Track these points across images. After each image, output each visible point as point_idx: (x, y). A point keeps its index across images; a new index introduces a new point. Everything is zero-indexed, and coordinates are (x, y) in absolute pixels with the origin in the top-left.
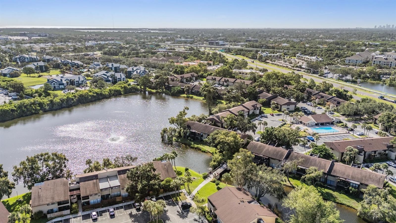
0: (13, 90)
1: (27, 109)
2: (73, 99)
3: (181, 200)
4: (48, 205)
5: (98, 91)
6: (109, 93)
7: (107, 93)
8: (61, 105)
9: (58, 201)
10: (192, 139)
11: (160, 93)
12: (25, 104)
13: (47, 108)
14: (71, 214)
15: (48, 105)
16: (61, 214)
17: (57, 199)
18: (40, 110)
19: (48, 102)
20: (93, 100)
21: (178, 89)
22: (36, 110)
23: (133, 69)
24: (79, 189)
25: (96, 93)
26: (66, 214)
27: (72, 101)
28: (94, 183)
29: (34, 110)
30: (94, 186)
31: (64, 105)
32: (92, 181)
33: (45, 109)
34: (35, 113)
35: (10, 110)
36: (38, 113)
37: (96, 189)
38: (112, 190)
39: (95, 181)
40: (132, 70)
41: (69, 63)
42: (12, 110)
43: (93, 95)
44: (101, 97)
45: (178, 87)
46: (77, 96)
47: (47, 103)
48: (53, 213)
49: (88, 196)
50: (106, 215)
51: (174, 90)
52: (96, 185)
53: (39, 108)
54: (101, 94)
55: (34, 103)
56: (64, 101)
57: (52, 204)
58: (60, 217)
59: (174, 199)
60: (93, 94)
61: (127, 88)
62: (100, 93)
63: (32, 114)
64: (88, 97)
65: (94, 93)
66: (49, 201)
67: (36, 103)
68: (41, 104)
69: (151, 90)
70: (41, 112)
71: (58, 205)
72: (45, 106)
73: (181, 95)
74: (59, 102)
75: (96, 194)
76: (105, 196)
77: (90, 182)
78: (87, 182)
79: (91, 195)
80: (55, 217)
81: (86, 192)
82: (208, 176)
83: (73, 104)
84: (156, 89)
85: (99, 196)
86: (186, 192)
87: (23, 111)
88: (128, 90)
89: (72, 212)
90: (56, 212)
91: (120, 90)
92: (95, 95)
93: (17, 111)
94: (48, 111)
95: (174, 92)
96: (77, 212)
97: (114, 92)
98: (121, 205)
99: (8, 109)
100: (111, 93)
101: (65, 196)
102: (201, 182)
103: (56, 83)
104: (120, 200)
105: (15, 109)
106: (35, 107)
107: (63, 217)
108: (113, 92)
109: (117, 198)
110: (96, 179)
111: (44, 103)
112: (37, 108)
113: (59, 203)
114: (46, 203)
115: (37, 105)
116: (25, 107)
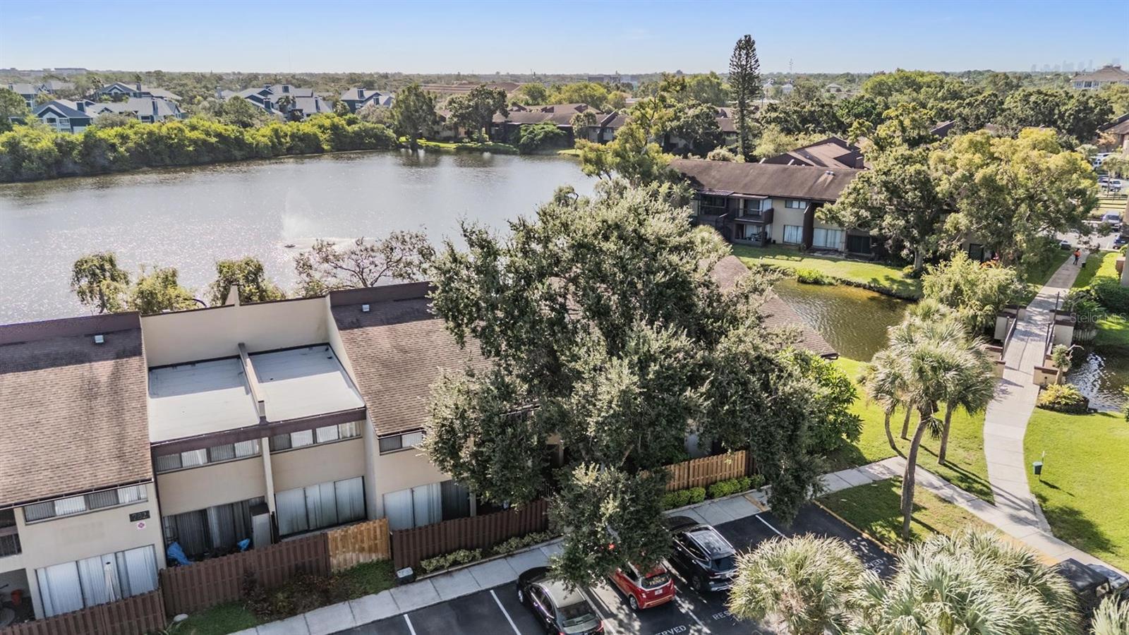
2: (114, 145)
5: (226, 130)
6: (269, 140)
7: (265, 140)
8: (59, 161)
11: (471, 150)
20: (206, 157)
21: (547, 131)
23: (361, 94)
25: (219, 135)
27: (111, 156)
28: (89, 392)
30: (90, 412)
31: (69, 166)
37: (105, 444)
38: (283, 457)
39: (102, 369)
41: (128, 95)
43: (204, 142)
44: (237, 153)
45: (546, 123)
46: (132, 136)
51: (532, 132)
52: (102, 406)
54: (239, 142)
60: (203, 136)
61: (345, 130)
62: (236, 138)
64: (181, 146)
65: (208, 134)
69: (437, 144)
73: (560, 152)
75: (96, 498)
76: (213, 518)
77: (47, 375)
79: (43, 507)
84: (456, 139)
85: (134, 518)
91: (315, 135)
92: (214, 140)
95: (532, 139)
97: (292, 139)
103: (60, 115)
108: (288, 139)
109: (335, 534)
110: (119, 356)
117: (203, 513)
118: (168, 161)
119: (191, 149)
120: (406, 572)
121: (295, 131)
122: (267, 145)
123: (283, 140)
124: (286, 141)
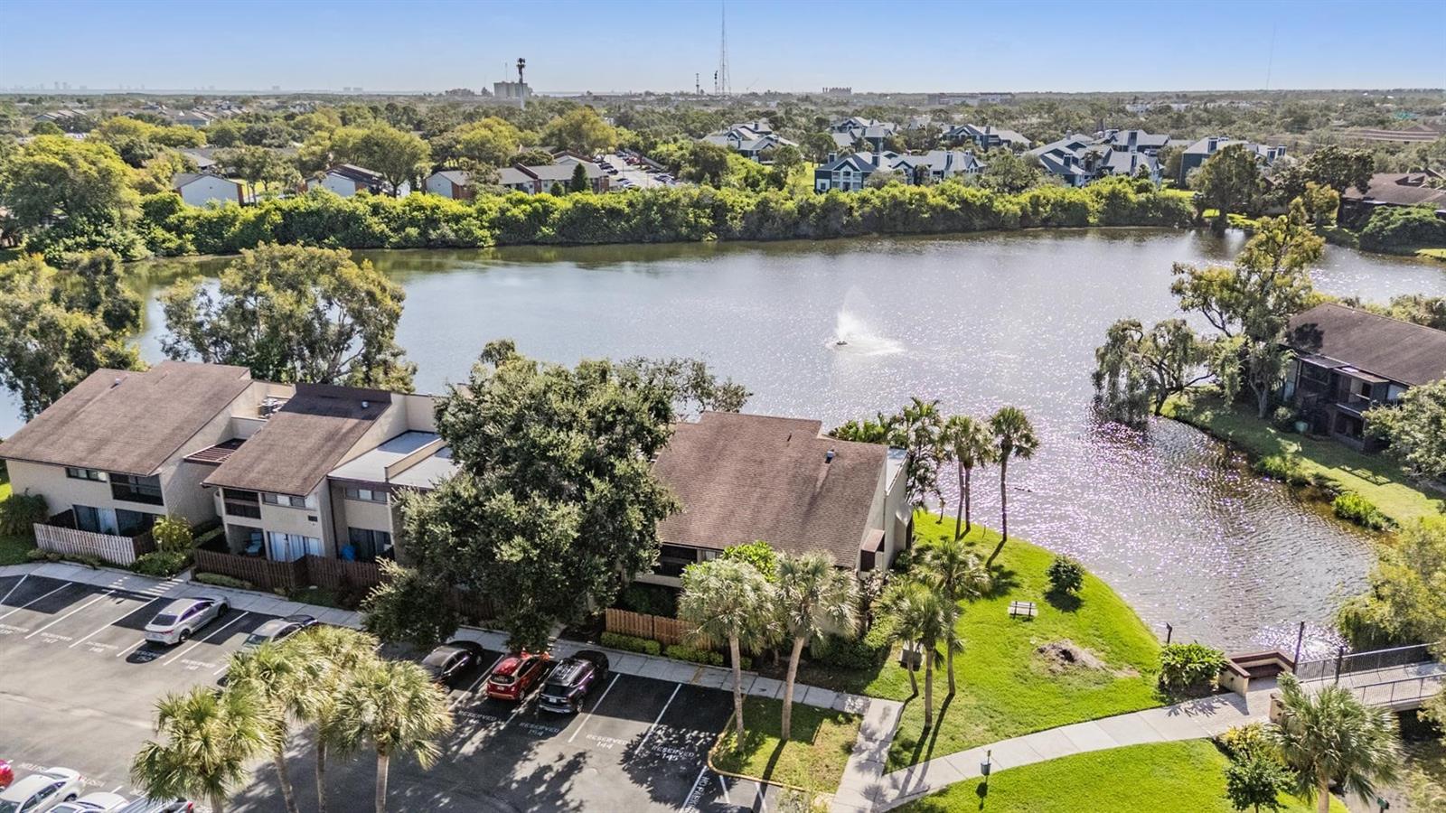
1: (666, 217)
2: (851, 208)
3: (767, 775)
4: (71, 472)
5: (973, 195)
6: (1022, 209)
7: (1017, 209)
8: (796, 224)
9: (114, 468)
10: (1302, 426)
12: (667, 200)
13: (737, 225)
14: (136, 568)
15: (745, 216)
17: (106, 455)
18: (711, 229)
19: (752, 208)
20: (940, 226)
22: (695, 227)
23: (1212, 146)
25: (964, 202)
27: (845, 219)
28: (332, 435)
29: (688, 224)
30: (320, 449)
31: (804, 228)
32: (336, 422)
33: (729, 230)
34: (688, 240)
35: (604, 208)
36: (699, 241)
39: (349, 424)
43: (944, 208)
44: (978, 222)
47: (746, 208)
49: (251, 495)
53: (708, 222)
54: (985, 209)
55: (697, 204)
56: (811, 212)
57: (89, 477)
58: (83, 562)
60: (946, 203)
62: (983, 204)
63: (679, 239)
64: (917, 212)
65: (952, 201)
66: (75, 452)
67: (706, 201)
68: (719, 210)
70: (711, 236)
71: (115, 497)
72: (733, 219)
74: (792, 213)
75: (296, 500)
77: (326, 421)
79: (273, 498)
82: (1224, 690)
83: (843, 232)
85: (313, 518)
86: (885, 729)
87: (650, 223)
88: (1126, 212)
89: (140, 558)
91: (1084, 205)
92: (955, 207)
93: (627, 222)
94: (739, 239)
95: (1382, 228)
97: (1053, 209)
99: (599, 206)
100: (1036, 212)
101: (150, 454)
102: (1109, 708)
103: (854, 169)
105: (627, 210)
106: (697, 217)
107: (89, 566)
108: (1048, 208)
110: (364, 418)
111: (732, 210)
112: (704, 221)
113: (123, 486)
114: (67, 460)
115: (708, 211)
116: (662, 210)
117: (371, 532)
118: (900, 227)
119: (926, 216)
121: (1059, 198)
122: (1015, 214)
123: (1041, 209)
124: (1045, 211)
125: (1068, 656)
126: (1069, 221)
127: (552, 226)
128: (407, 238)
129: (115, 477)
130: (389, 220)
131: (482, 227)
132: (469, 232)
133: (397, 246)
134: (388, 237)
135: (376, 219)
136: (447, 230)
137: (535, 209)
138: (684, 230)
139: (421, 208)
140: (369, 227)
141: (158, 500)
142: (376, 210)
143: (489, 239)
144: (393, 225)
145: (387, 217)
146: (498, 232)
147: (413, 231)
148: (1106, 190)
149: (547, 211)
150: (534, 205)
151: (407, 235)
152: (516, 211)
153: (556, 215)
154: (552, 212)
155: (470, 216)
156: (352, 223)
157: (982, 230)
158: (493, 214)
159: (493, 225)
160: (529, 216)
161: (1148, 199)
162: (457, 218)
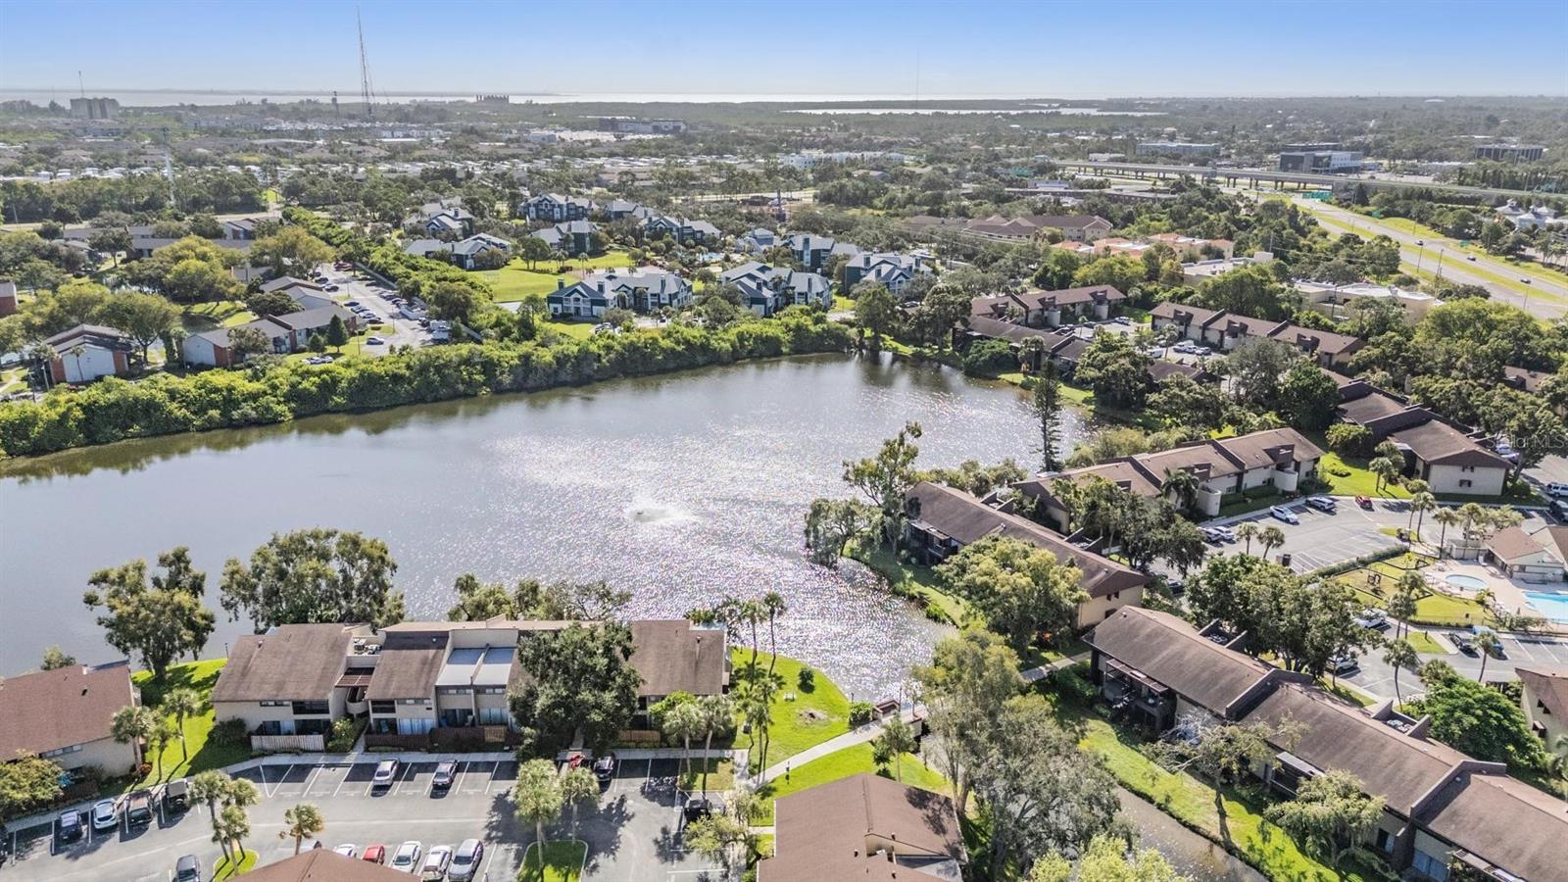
0: (439, 309)
1: (443, 377)
2: (600, 355)
3: (704, 788)
4: (263, 704)
5: (694, 337)
6: (732, 346)
7: (727, 345)
8: (556, 372)
9: (295, 698)
10: (913, 560)
11: (929, 360)
12: (442, 361)
13: (507, 379)
14: (328, 751)
15: (512, 369)
16: (295, 744)
17: (292, 692)
18: (484, 384)
19: (516, 361)
20: (671, 365)
21: (997, 349)
22: (470, 383)
23: (867, 261)
24: (369, 671)
25: (687, 342)
26: (312, 748)
27: (596, 365)
28: (424, 662)
29: (463, 382)
30: (422, 670)
31: (563, 377)
32: (423, 652)
33: (500, 383)
34: (465, 396)
35: (387, 375)
36: (476, 395)
38: (480, 696)
40: (862, 266)
41: (671, 230)
42: (397, 378)
43: (673, 350)
44: (700, 359)
45: (1001, 340)
47: (511, 362)
48: (279, 734)
49: (391, 702)
50: (424, 781)
52: (428, 669)
53: (479, 378)
54: (705, 348)
55: (467, 361)
56: (568, 362)
57: (276, 705)
59: (681, 779)
60: (673, 345)
61: (808, 331)
62: (702, 344)
63: (457, 395)
64: (652, 355)
65: (678, 343)
66: (267, 692)
67: (477, 360)
68: (489, 366)
69: (899, 345)
70: (485, 391)
71: (295, 713)
72: (502, 373)
73: (1002, 376)
74: (550, 364)
75: (418, 701)
76: (455, 713)
77: (415, 652)
78: (404, 652)
79: (402, 701)
80: (274, 753)
81: (387, 686)
82: (874, 719)
83: (596, 377)
85: (428, 709)
86: (745, 761)
87: (430, 383)
88: (809, 342)
89: (330, 745)
90: (289, 733)
91: (777, 338)
92: (681, 348)
93: (410, 384)
94: (508, 390)
95: (976, 360)
96: (343, 751)
97: (755, 342)
98: (492, 757)
100: (742, 346)
101: (318, 687)
102: (831, 735)
103: (583, 296)
104: (497, 740)
105: (407, 373)
106: (470, 374)
107: (298, 754)
108: (751, 341)
109: (487, 728)
110: (438, 648)
111: (499, 364)
112: (477, 377)
113: (299, 707)
114: (259, 697)
115: (478, 367)
116: (438, 370)
117: (454, 711)
118: (640, 369)
119: (659, 357)
120: (506, 748)
121: (759, 333)
122: (729, 350)
123: (746, 343)
124: (749, 344)
125: (812, 715)
126: (765, 352)
127: (342, 394)
128: (211, 420)
129: (295, 703)
130: (186, 401)
131: (279, 403)
132: (268, 409)
133: (202, 429)
134: (191, 421)
135: (175, 405)
136: (247, 409)
137: (323, 380)
138: (461, 387)
139: (217, 390)
140: (170, 412)
141: (327, 712)
142: (172, 395)
143: (287, 413)
144: (192, 408)
145: (184, 401)
146: (293, 405)
147: (214, 413)
148: (793, 323)
149: (335, 381)
150: (324, 376)
151: (211, 417)
152: (305, 384)
153: (344, 384)
154: (340, 382)
155: (265, 393)
156: (152, 411)
157: (704, 365)
158: (286, 388)
159: (288, 398)
160: (319, 386)
161: (823, 329)
162: (254, 397)
